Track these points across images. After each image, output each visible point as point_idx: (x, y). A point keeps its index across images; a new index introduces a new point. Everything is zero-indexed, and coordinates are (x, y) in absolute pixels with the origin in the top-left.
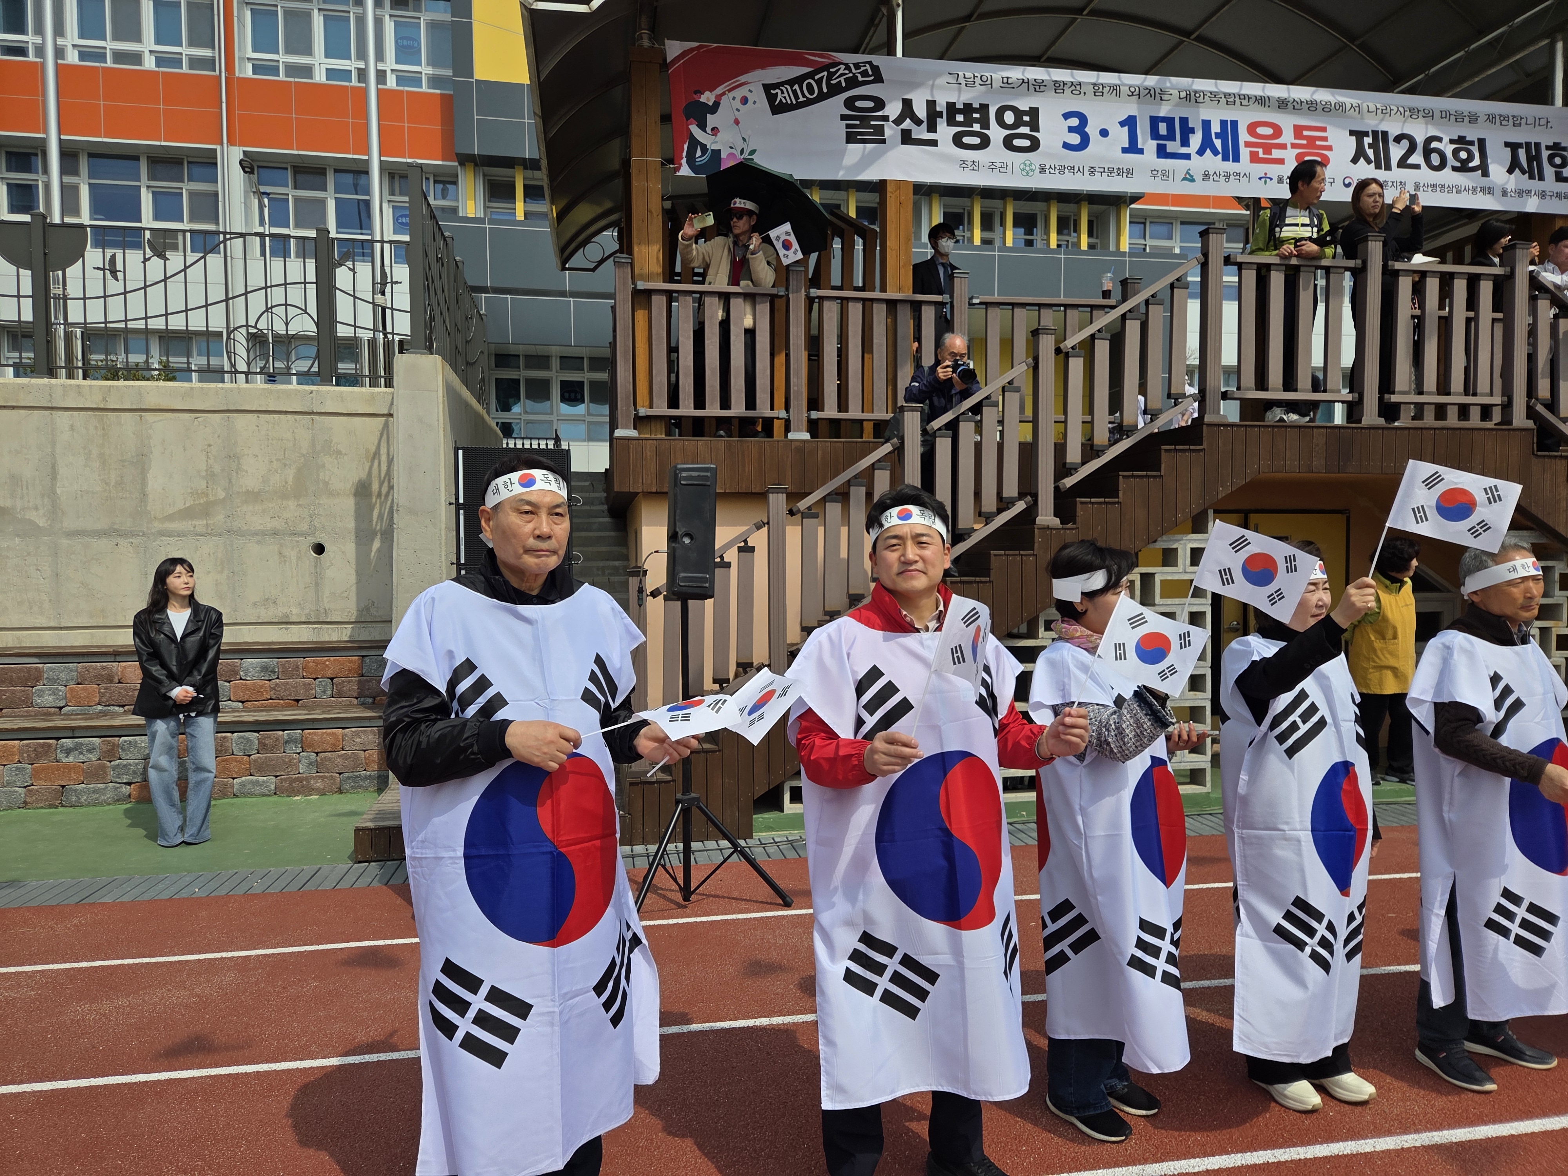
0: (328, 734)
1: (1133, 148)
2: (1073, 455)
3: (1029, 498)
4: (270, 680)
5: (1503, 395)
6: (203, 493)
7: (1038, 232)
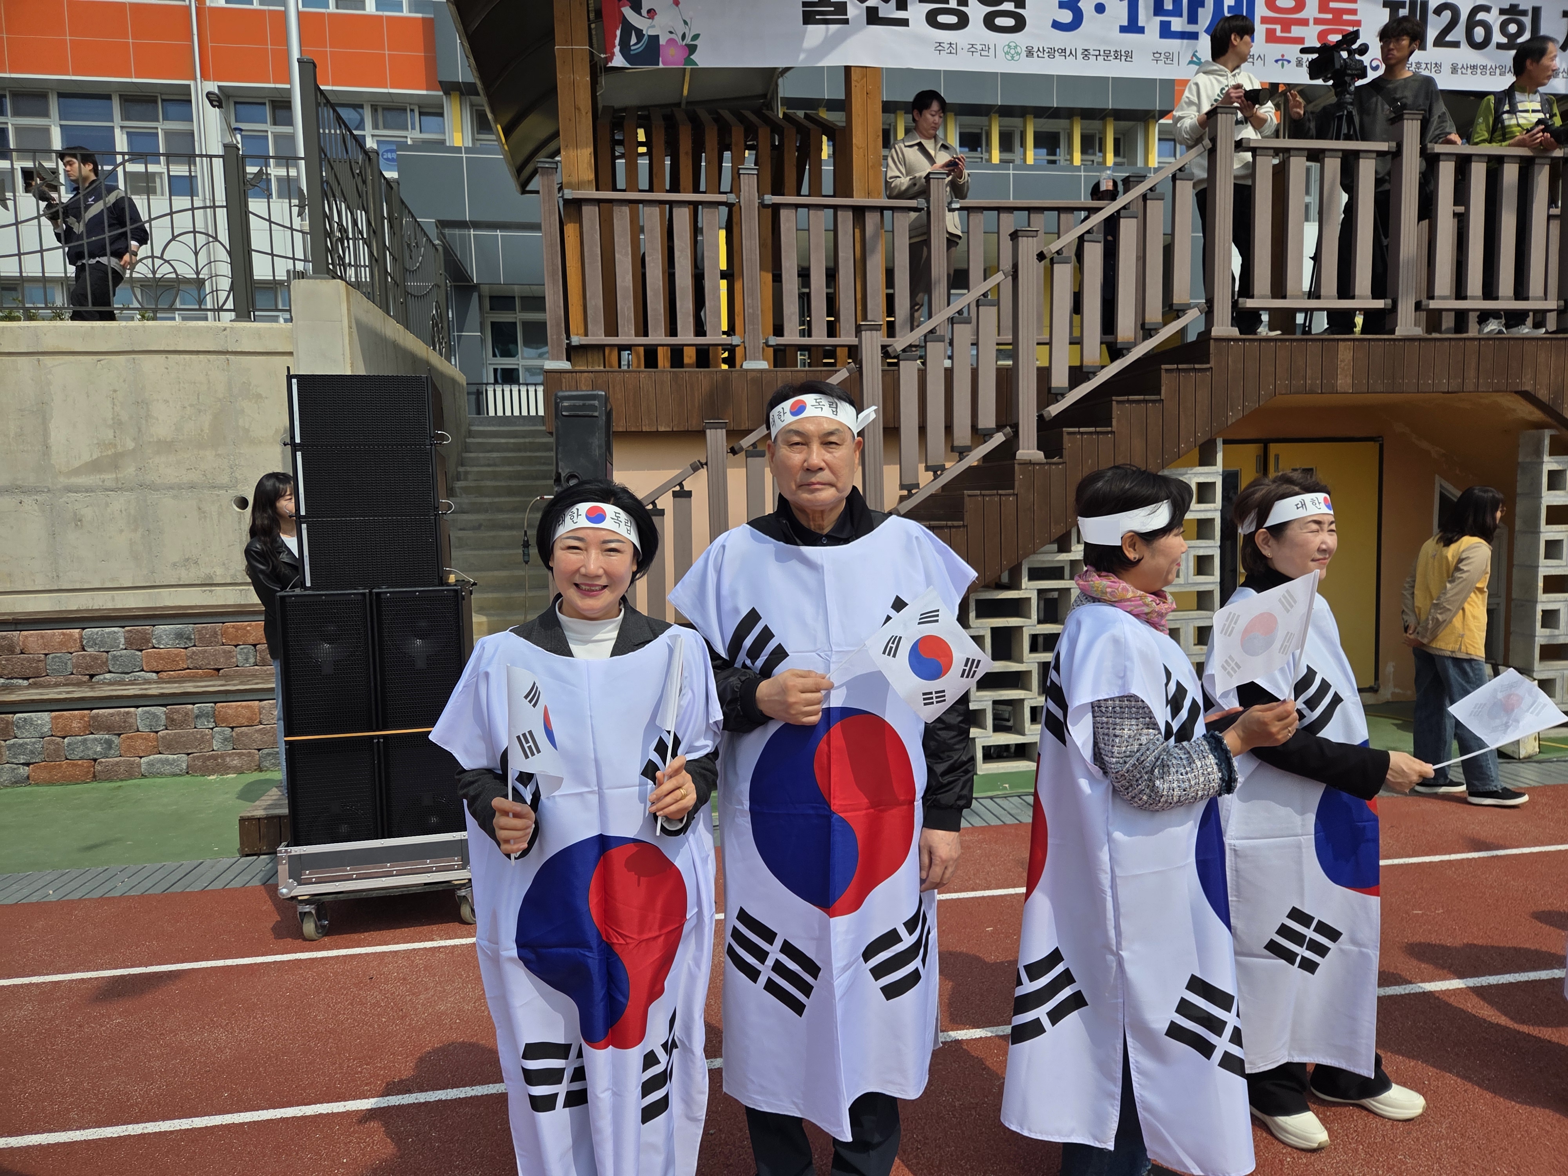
0: (243, 707)
1: (1133, 27)
2: (1060, 379)
3: (1008, 429)
4: (186, 648)
5: (1559, 299)
6: (111, 444)
7: (1061, 152)
